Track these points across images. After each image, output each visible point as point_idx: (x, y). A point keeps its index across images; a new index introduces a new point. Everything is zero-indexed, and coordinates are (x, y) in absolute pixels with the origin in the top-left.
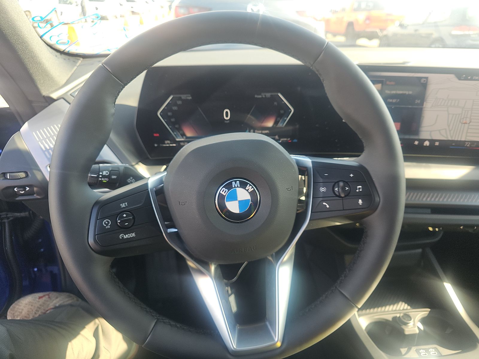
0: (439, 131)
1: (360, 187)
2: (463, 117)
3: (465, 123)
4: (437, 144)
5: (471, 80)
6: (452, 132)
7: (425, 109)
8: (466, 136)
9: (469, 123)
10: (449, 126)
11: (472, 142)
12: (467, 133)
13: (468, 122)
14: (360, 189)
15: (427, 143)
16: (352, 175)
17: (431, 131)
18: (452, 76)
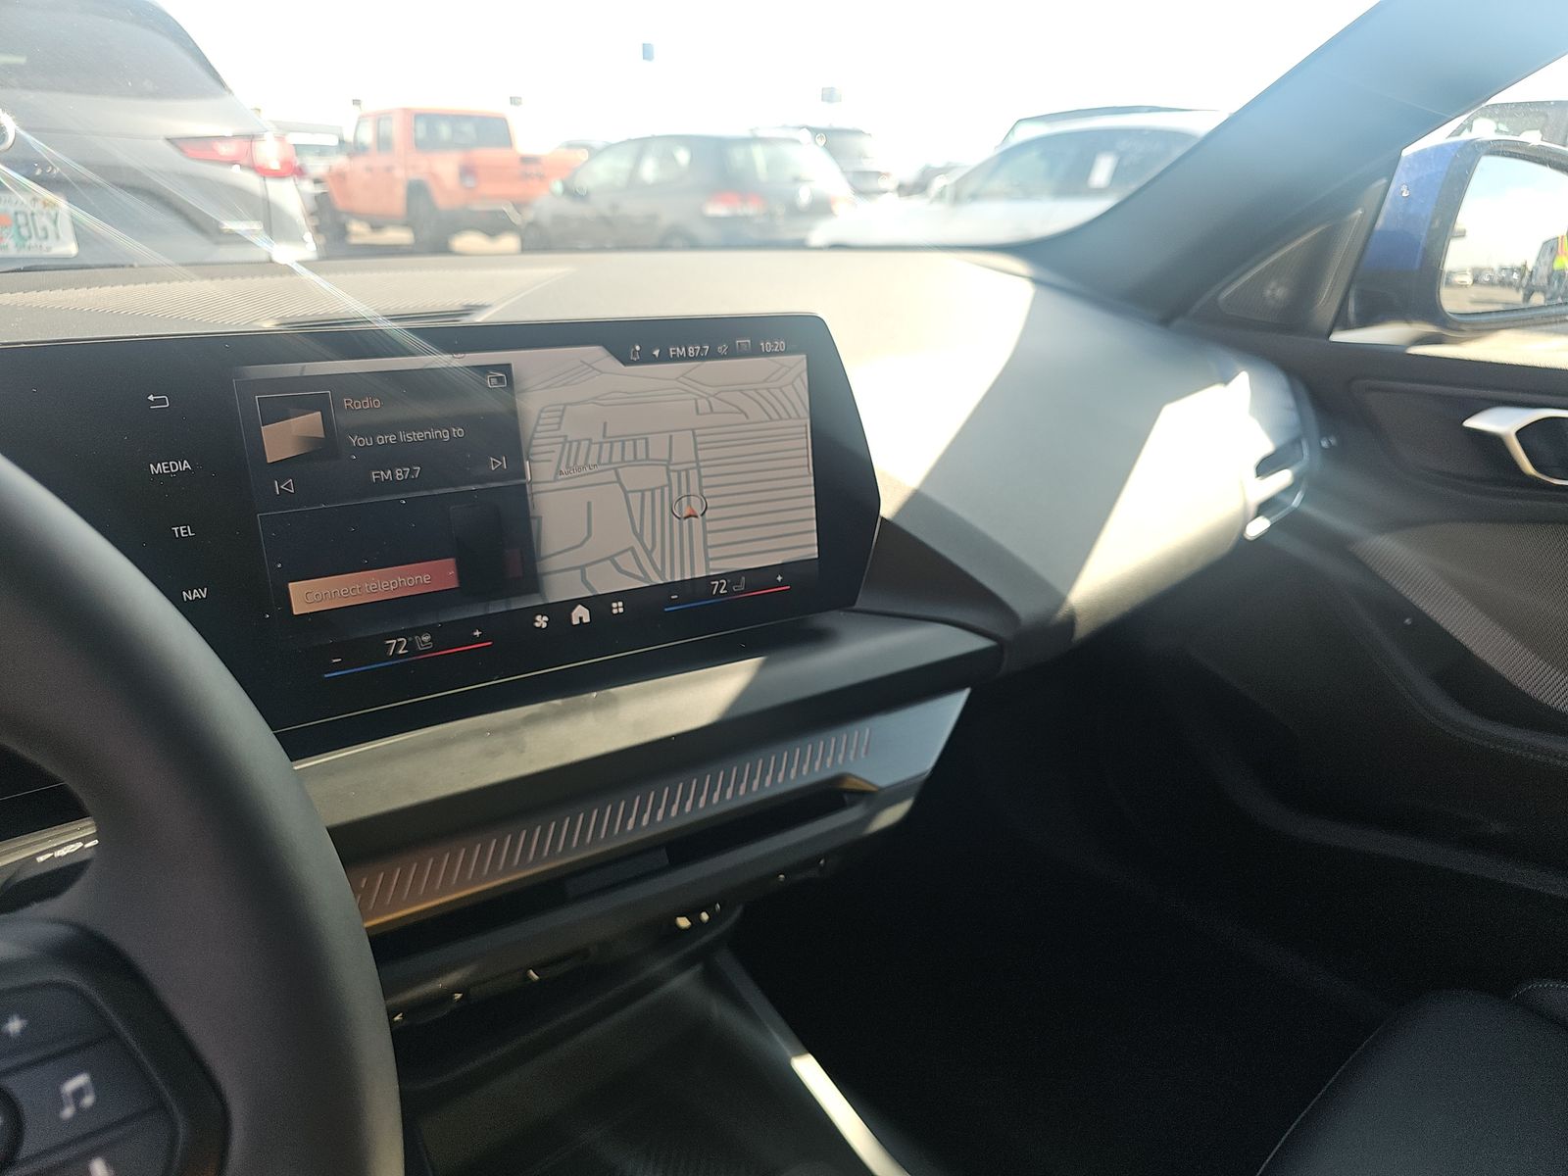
0: (611, 558)
1: (80, 1080)
2: (675, 496)
3: (690, 516)
4: (618, 607)
5: (664, 358)
6: (656, 556)
7: (536, 488)
8: (707, 560)
9: (702, 514)
10: (640, 537)
11: (732, 577)
12: (706, 547)
13: (699, 512)
14: (79, 1094)
15: (581, 614)
16: (15, 1026)
17: (582, 568)
18: (596, 352)
